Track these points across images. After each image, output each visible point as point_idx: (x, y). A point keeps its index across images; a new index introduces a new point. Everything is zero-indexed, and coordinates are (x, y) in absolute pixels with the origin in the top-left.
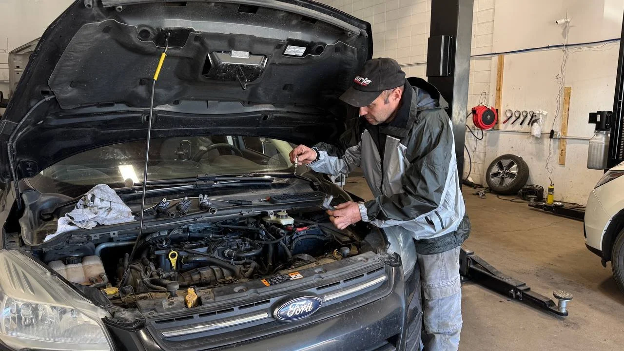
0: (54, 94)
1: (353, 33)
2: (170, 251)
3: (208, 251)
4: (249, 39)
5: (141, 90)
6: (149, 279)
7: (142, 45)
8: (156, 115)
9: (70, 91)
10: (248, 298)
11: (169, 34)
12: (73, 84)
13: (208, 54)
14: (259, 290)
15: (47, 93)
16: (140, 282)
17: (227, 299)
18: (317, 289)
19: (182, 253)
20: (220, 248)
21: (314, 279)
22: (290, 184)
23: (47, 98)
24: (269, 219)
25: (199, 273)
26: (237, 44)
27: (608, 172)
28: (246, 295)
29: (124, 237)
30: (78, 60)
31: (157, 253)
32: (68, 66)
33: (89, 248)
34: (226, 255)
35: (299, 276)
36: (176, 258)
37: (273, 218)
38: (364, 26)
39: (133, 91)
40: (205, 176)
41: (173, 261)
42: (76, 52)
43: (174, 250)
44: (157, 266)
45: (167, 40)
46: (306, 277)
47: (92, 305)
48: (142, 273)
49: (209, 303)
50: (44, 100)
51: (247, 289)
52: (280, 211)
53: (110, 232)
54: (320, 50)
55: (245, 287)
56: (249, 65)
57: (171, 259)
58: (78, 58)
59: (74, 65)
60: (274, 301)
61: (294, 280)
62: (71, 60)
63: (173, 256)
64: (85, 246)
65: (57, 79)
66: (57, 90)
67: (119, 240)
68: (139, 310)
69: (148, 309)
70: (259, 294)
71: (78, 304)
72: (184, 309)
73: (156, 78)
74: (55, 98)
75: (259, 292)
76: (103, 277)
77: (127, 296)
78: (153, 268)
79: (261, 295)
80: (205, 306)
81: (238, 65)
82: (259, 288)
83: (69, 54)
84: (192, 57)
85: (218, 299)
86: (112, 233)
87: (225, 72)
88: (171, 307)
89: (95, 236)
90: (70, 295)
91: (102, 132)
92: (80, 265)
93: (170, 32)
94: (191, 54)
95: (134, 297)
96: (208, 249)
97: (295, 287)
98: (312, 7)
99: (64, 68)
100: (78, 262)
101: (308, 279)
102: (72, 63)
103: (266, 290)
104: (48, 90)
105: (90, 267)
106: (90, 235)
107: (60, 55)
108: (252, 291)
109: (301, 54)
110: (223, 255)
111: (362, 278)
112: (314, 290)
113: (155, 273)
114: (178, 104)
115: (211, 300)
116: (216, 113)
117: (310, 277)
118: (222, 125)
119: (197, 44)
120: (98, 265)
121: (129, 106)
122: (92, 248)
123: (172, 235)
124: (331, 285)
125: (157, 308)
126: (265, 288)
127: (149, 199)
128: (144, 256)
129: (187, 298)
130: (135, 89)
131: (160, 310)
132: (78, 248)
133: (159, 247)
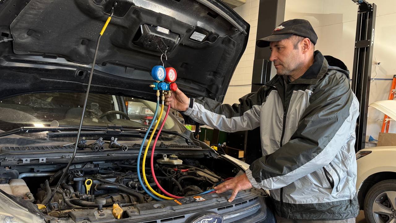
0: (12, 38)
1: (239, 30)
2: (86, 179)
3: (117, 181)
4: (171, 20)
5: (82, 49)
6: (70, 200)
7: (95, 8)
8: (87, 71)
9: (26, 38)
10: (166, 213)
11: (116, 3)
12: (30, 32)
13: (141, 26)
14: (174, 208)
15: (6, 35)
16: (61, 202)
17: (149, 213)
18: (218, 209)
19: (95, 181)
20: (125, 180)
21: (214, 202)
22: (173, 139)
23: (6, 40)
24: (163, 161)
25: (112, 198)
26: (163, 22)
27: (358, 152)
28: (164, 211)
29: (43, 169)
30: (40, 10)
31: (75, 179)
32: (31, 14)
33: (14, 173)
34: (130, 185)
35: (202, 199)
36: (91, 185)
37: (166, 159)
38: (245, 27)
39: (76, 48)
40: (113, 126)
41: (88, 187)
42: (41, 3)
43: (88, 179)
44: (75, 190)
45: (113, 8)
46: (207, 200)
47: (28, 213)
48: (64, 194)
49: (135, 215)
50: (3, 41)
51: (165, 206)
52: (171, 155)
53: (40, 158)
54: (214, 39)
55: (162, 205)
56: (168, 39)
57: (87, 185)
58: (41, 9)
59: (36, 15)
60: (188, 217)
61: (199, 202)
62: (35, 9)
63: (89, 183)
64: (12, 171)
65: (18, 24)
66: (15, 34)
67: (39, 171)
68: (73, 219)
69: (82, 218)
70: (175, 210)
71: (14, 211)
72: (114, 220)
73: (102, 33)
74: (11, 41)
75: (174, 209)
76: (30, 195)
77: (53, 212)
78: (72, 191)
79: (177, 211)
80: (132, 218)
81: (161, 37)
82: (174, 205)
83: (34, 3)
84: (127, 27)
85: (142, 212)
86: (41, 159)
87: (150, 41)
88: (102, 217)
89: (26, 160)
90: (6, 203)
91: (42, 79)
92: (7, 185)
93: (117, 2)
94: (126, 25)
95: (59, 213)
96: (117, 179)
97: (201, 207)
98: (217, 4)
99: (27, 15)
100: (6, 183)
101: (209, 202)
102: (35, 12)
103: (179, 208)
104: (8, 33)
105: (17, 187)
106: (22, 159)
107: (27, 3)
108: (168, 207)
109: (201, 40)
110: (127, 185)
111: (246, 204)
112: (215, 210)
113: (74, 195)
114: (105, 66)
115: (136, 213)
116: (132, 77)
117: (210, 200)
118: (133, 88)
119: (134, 16)
120: (24, 186)
121: (69, 61)
122: (17, 174)
123: (86, 168)
124: (227, 207)
125: (91, 218)
126: (178, 206)
127: (69, 138)
128: (64, 182)
129: (115, 211)
130: (76, 47)
131: (93, 220)
132: (6, 172)
133: (77, 176)
